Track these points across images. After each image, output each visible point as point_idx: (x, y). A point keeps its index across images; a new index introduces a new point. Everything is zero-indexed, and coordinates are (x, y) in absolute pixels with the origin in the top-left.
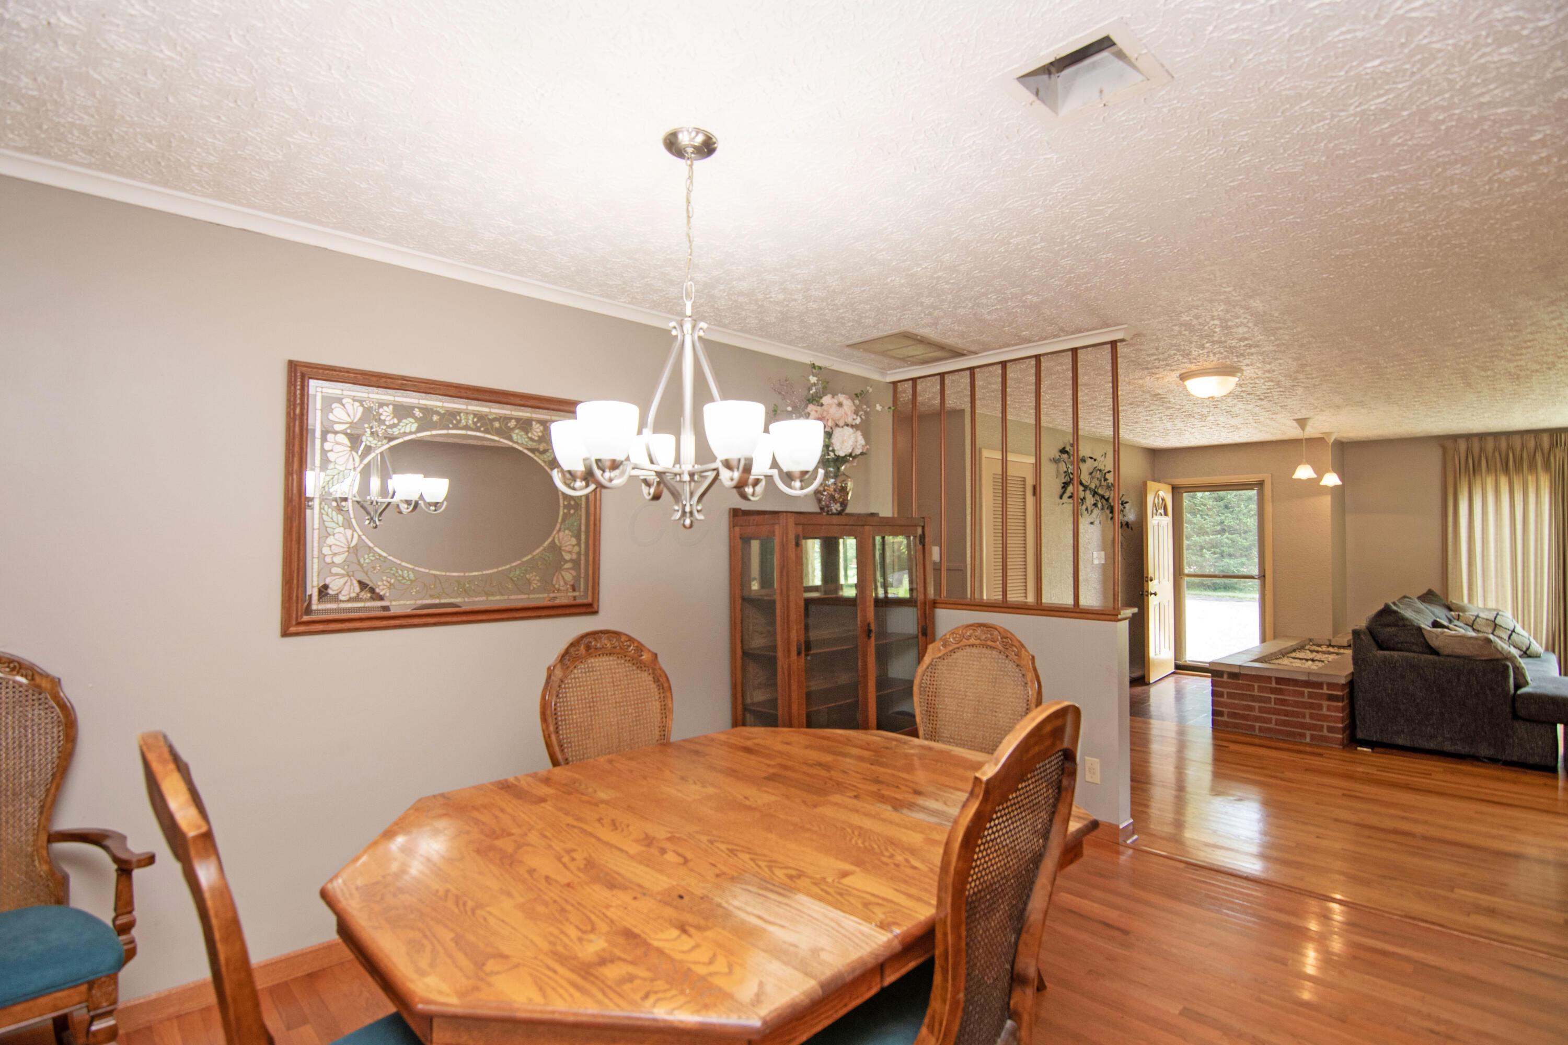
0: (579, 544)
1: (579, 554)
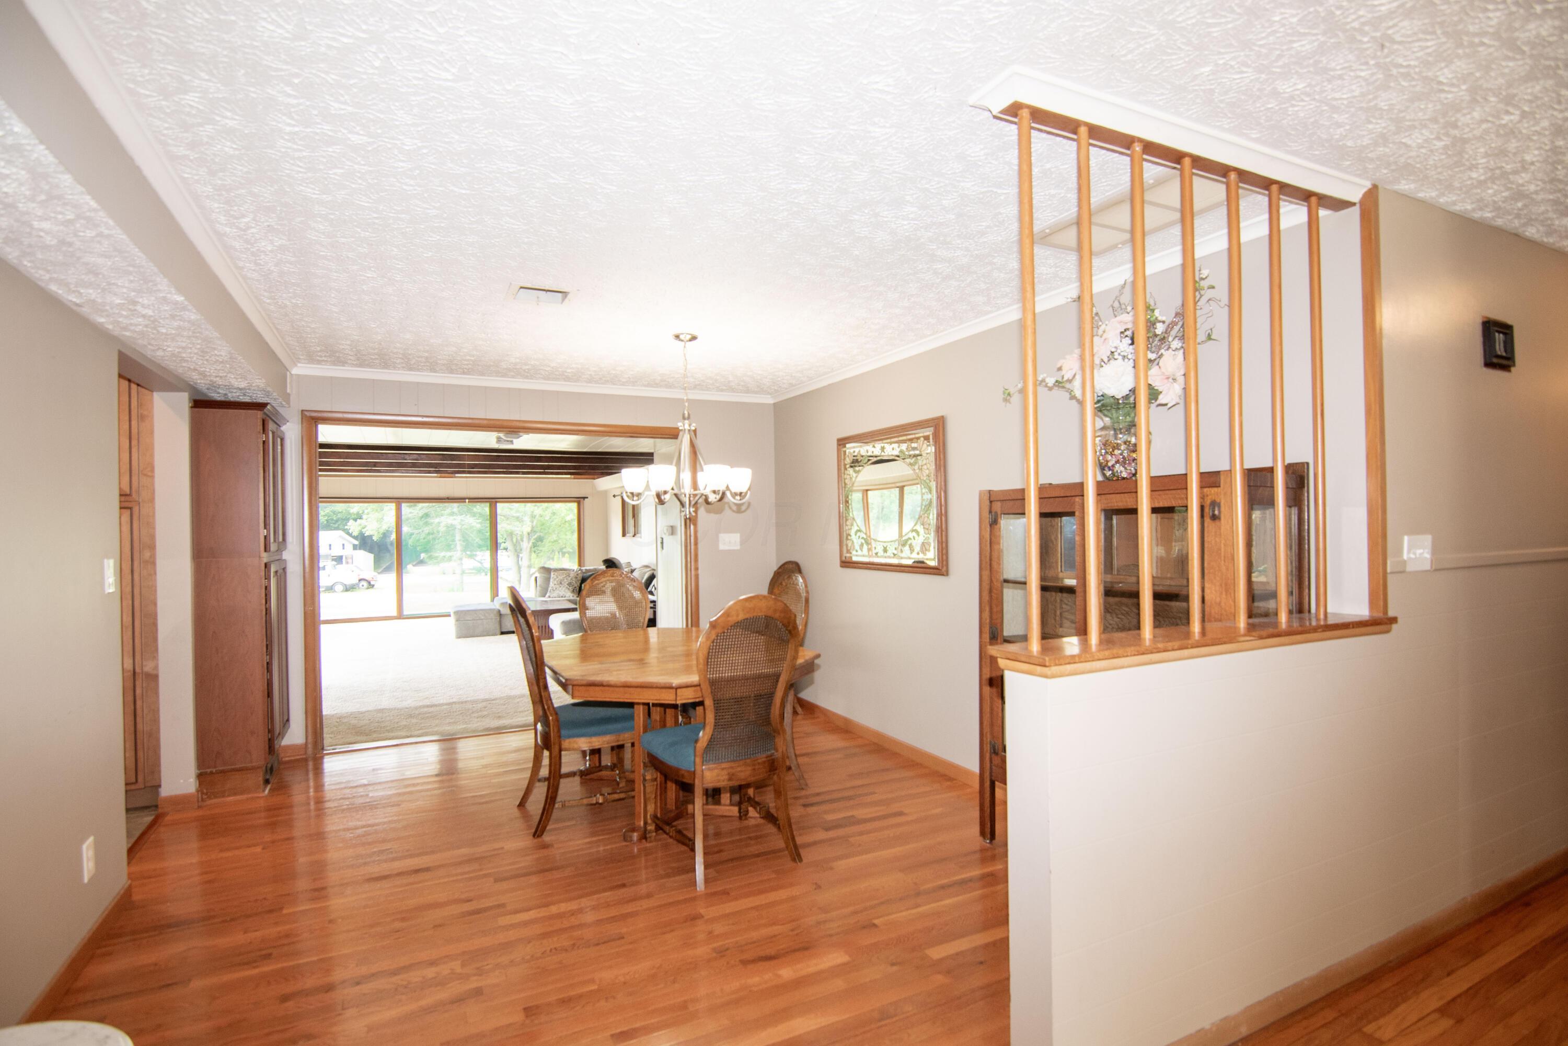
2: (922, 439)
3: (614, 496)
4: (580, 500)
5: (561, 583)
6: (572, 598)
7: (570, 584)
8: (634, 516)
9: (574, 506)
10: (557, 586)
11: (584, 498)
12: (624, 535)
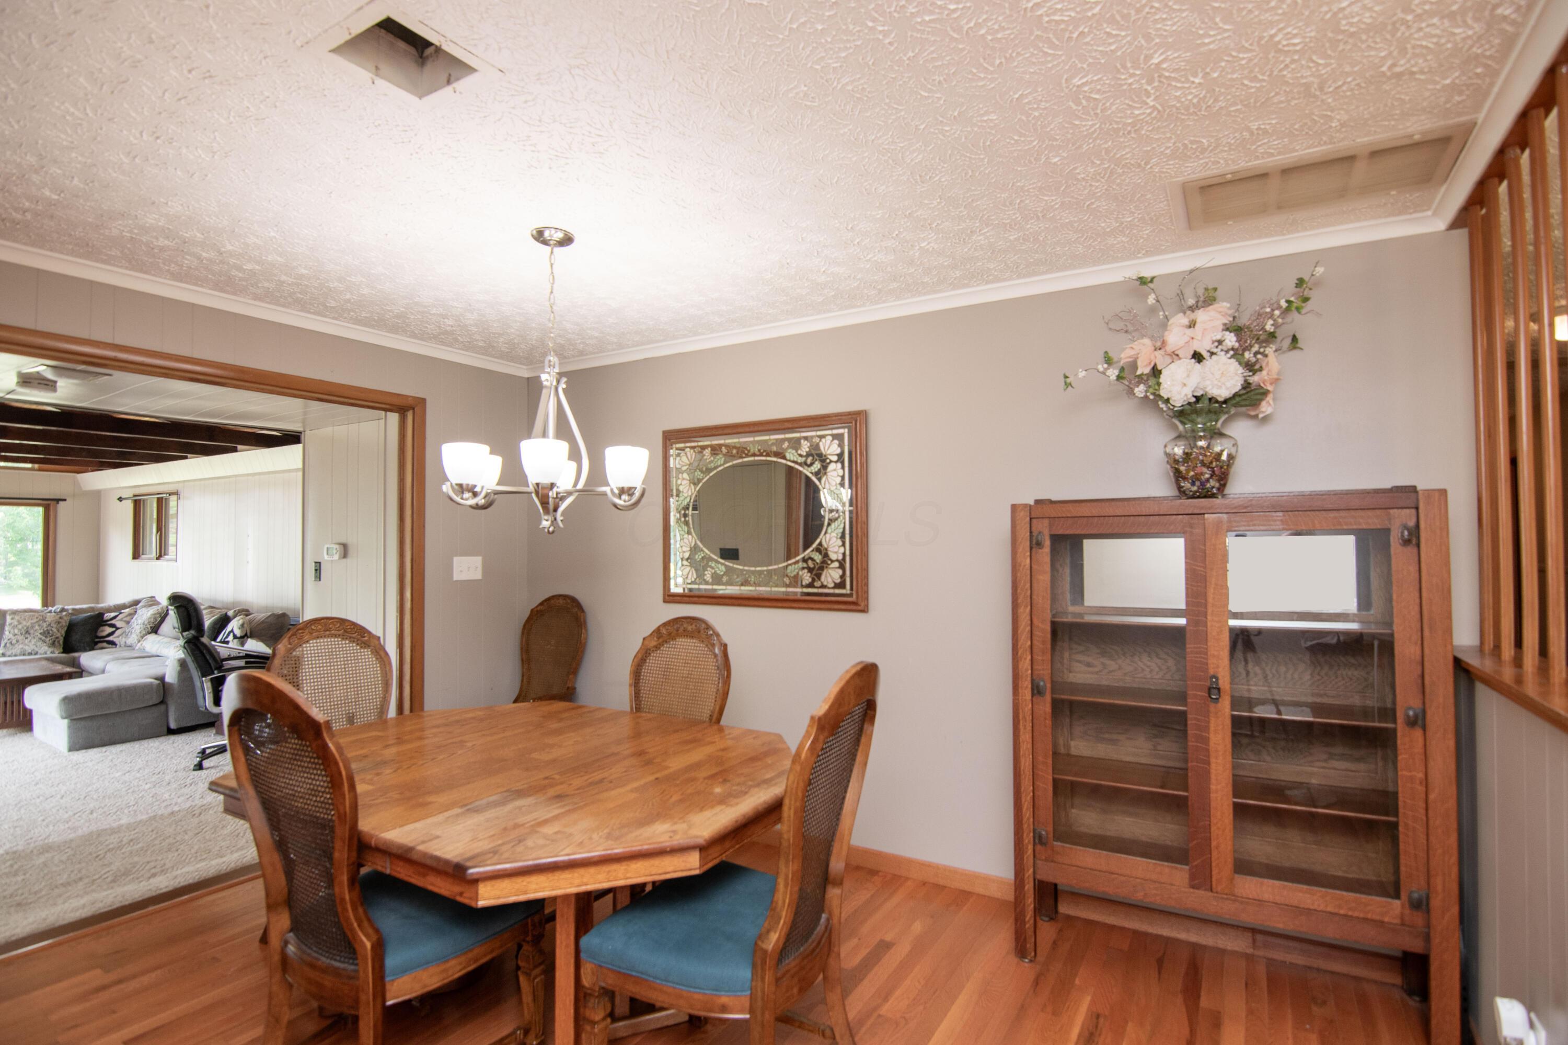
0: (844, 545)
1: (844, 554)
2: (830, 438)
3: (120, 499)
4: (49, 505)
5: (27, 632)
6: (49, 655)
7: (46, 633)
8: (159, 529)
9: (38, 512)
10: (20, 638)
11: (58, 501)
12: (136, 555)
